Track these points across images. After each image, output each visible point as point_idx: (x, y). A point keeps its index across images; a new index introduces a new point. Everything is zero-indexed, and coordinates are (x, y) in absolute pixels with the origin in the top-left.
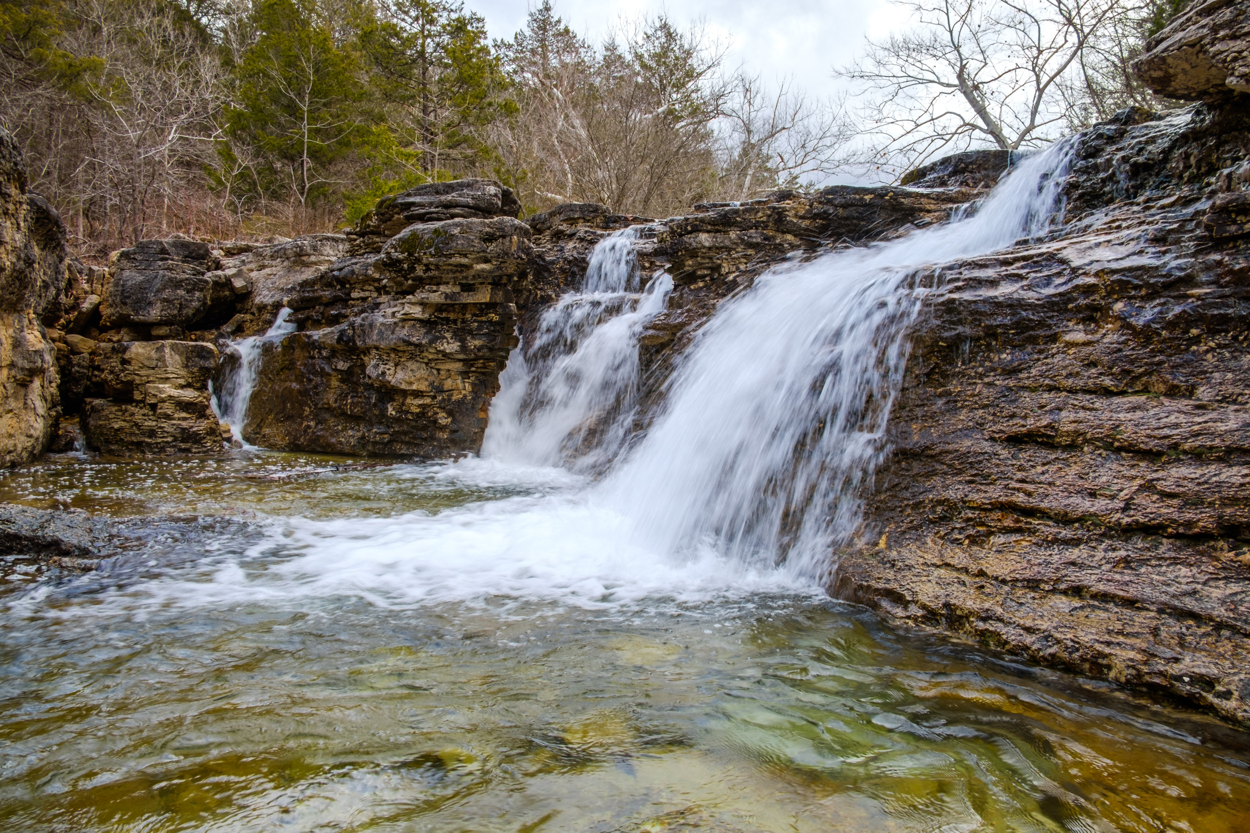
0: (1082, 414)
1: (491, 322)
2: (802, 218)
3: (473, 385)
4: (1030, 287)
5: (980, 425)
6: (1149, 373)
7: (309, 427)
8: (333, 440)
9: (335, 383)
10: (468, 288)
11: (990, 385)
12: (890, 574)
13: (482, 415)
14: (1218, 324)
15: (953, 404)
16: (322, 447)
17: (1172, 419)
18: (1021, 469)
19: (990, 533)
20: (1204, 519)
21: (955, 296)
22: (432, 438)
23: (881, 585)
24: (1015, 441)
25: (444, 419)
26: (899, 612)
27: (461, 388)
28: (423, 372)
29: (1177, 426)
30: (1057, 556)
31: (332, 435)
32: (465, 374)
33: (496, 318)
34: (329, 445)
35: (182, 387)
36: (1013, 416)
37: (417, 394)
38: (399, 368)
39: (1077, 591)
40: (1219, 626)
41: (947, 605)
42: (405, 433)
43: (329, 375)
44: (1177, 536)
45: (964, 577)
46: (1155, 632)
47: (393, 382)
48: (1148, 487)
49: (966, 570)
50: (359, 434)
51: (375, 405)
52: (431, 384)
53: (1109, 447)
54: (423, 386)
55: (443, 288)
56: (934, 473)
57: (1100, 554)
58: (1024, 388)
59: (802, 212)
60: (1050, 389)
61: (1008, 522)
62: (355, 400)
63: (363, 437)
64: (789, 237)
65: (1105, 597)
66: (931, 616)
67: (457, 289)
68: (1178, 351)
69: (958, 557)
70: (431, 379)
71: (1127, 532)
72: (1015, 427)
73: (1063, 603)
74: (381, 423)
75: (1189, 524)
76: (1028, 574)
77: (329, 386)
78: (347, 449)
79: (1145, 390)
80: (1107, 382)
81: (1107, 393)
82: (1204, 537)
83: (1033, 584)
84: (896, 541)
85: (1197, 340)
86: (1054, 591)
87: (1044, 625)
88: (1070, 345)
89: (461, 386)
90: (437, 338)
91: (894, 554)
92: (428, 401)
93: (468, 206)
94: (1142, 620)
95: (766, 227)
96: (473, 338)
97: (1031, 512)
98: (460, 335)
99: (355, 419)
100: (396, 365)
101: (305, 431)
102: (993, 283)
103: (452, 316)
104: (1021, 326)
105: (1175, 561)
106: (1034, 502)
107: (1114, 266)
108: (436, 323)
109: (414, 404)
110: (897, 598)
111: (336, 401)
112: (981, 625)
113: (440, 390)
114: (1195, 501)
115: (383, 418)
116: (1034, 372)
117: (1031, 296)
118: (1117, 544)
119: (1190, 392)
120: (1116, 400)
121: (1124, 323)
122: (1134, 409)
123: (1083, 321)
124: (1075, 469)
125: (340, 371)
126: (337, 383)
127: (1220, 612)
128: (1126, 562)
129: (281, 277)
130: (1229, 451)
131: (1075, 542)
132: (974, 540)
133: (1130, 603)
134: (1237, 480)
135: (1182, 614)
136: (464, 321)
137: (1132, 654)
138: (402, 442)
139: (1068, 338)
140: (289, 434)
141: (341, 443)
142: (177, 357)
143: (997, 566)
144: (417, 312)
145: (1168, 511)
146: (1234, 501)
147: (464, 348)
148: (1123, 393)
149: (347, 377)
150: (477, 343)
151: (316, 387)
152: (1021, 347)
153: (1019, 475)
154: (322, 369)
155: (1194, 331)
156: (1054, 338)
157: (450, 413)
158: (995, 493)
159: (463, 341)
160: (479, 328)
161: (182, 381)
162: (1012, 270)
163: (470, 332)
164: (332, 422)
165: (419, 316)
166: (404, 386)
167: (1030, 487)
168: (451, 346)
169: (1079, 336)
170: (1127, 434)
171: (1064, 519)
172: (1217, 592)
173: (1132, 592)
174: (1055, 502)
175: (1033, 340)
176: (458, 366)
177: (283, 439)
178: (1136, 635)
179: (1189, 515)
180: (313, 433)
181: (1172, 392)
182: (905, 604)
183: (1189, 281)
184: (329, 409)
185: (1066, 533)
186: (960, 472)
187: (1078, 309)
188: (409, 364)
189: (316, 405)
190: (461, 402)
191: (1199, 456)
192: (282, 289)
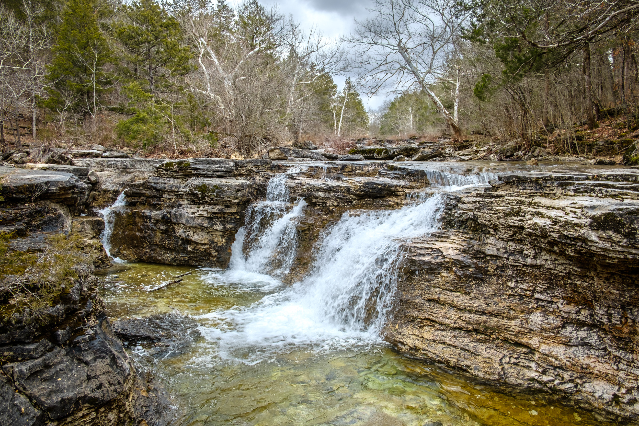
0: (446, 296)
1: (235, 218)
2: (357, 191)
3: (226, 240)
4: (433, 258)
5: (421, 295)
6: (460, 288)
7: (147, 252)
8: (160, 258)
9: (158, 234)
10: (227, 206)
11: (423, 284)
12: (400, 337)
13: (229, 251)
14: (475, 279)
15: (413, 288)
16: (154, 260)
17: (465, 301)
18: (431, 309)
19: (424, 326)
20: (470, 327)
21: (414, 258)
22: (208, 259)
23: (398, 340)
24: (430, 301)
25: (214, 253)
26: (403, 347)
27: (221, 241)
28: (206, 236)
29: (466, 303)
30: (440, 334)
31: (159, 256)
32: (222, 236)
33: (238, 217)
34: (158, 260)
35: (92, 238)
36: (429, 294)
37: (203, 244)
38: (195, 234)
39: (444, 343)
40: (472, 353)
41: (415, 346)
42: (195, 257)
43: (156, 230)
44: (465, 331)
45: (418, 338)
46: (459, 354)
47: (193, 239)
48: (459, 318)
49: (419, 336)
50: (173, 256)
51: (181, 245)
52: (210, 240)
53: (451, 306)
54: (206, 241)
55: (218, 207)
56: (410, 307)
57: (449, 334)
58: (432, 286)
59: (357, 189)
60: (438, 287)
61: (428, 323)
62: (170, 242)
63: (175, 257)
64: (352, 196)
65: (450, 345)
66: (411, 349)
67: (223, 207)
68: (467, 283)
69: (416, 332)
70: (209, 238)
71: (455, 329)
72: (430, 297)
73: (441, 346)
74: (183, 252)
75: (467, 328)
76: (433, 338)
77: (156, 235)
78: (167, 262)
79: (460, 291)
80: (451, 288)
81: (451, 291)
82: (470, 331)
83: (434, 341)
84: (401, 326)
85: (471, 281)
86: (439, 343)
87: (437, 352)
88: (443, 276)
89: (221, 240)
90: (214, 224)
91: (400, 330)
92: (208, 246)
93: (223, 171)
94: (458, 351)
95: (344, 192)
96: (228, 224)
97: (434, 321)
98: (223, 223)
99: (171, 250)
100: (194, 233)
101: (145, 254)
102: (424, 255)
103: (219, 216)
104: (431, 269)
105: (464, 337)
106: (434, 319)
107: (453, 257)
108: (212, 218)
109: (202, 248)
110: (402, 344)
111: (160, 242)
112: (423, 352)
113: (213, 242)
114: (468, 323)
115: (185, 251)
116: (434, 282)
117: (434, 261)
118: (453, 331)
119: (469, 294)
120: (454, 293)
121: (455, 274)
122: (457, 297)
123: (446, 270)
124: (444, 311)
125: (162, 230)
126: (160, 234)
127: (472, 350)
128: (454, 336)
129: (115, 178)
130: (476, 311)
131: (443, 330)
132: (420, 327)
133: (455, 347)
134: (477, 319)
135: (465, 350)
136: (224, 218)
137: (454, 360)
138: (193, 260)
139: (443, 274)
140: (136, 254)
141: (164, 259)
142: (89, 226)
143: (427, 335)
144: (205, 214)
145: (463, 324)
146: (476, 324)
147: (225, 228)
148: (455, 291)
149: (165, 232)
150: (231, 226)
151: (150, 235)
152: (431, 275)
153: (431, 311)
154: (152, 228)
155: (470, 279)
156: (439, 274)
157: (217, 251)
158: (425, 315)
159: (224, 225)
160: (231, 220)
161: (92, 236)
162: (428, 251)
163: (227, 222)
164: (158, 250)
165: (206, 215)
166: (198, 241)
167: (434, 315)
168: (220, 227)
169: (445, 274)
170: (455, 303)
171: (441, 324)
172: (472, 345)
173: (455, 344)
174: (440, 320)
175: (434, 273)
176: (221, 233)
177: (134, 256)
178: (455, 355)
179: (467, 326)
180: (150, 255)
181: (465, 293)
182: (404, 345)
183: (469, 266)
184: (157, 245)
185: (442, 328)
186: (416, 308)
187: (445, 267)
188: (201, 233)
189: (150, 243)
190: (221, 247)
191: (470, 312)
192: (118, 184)
